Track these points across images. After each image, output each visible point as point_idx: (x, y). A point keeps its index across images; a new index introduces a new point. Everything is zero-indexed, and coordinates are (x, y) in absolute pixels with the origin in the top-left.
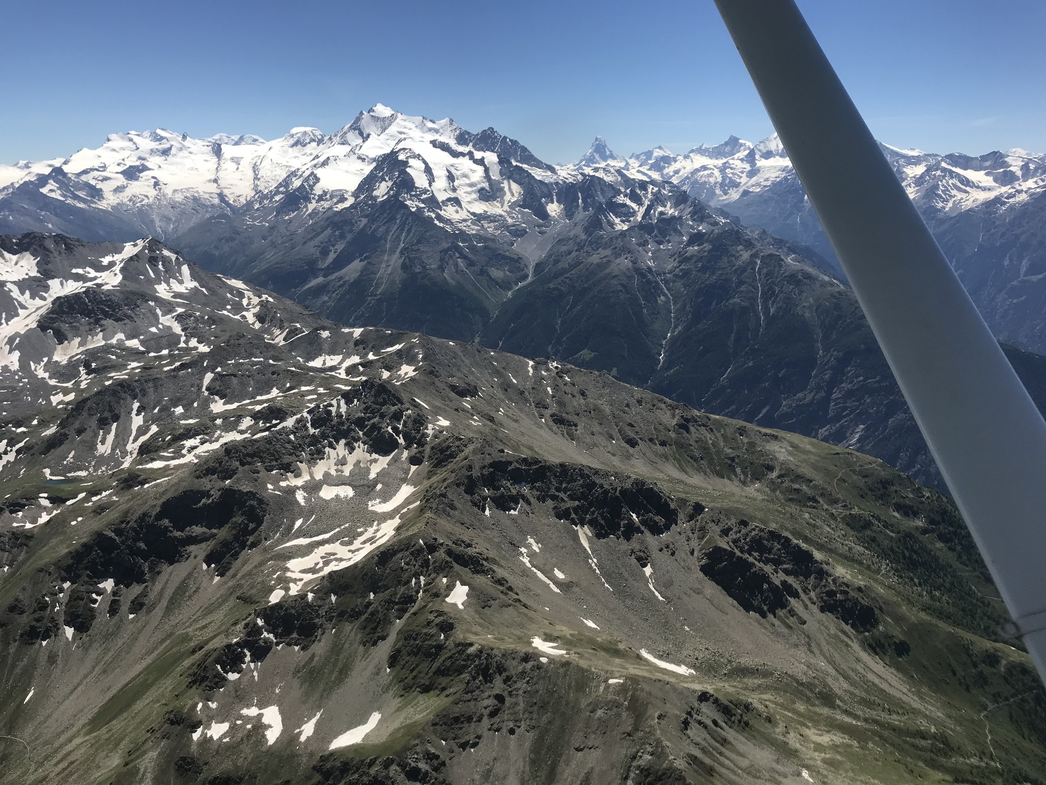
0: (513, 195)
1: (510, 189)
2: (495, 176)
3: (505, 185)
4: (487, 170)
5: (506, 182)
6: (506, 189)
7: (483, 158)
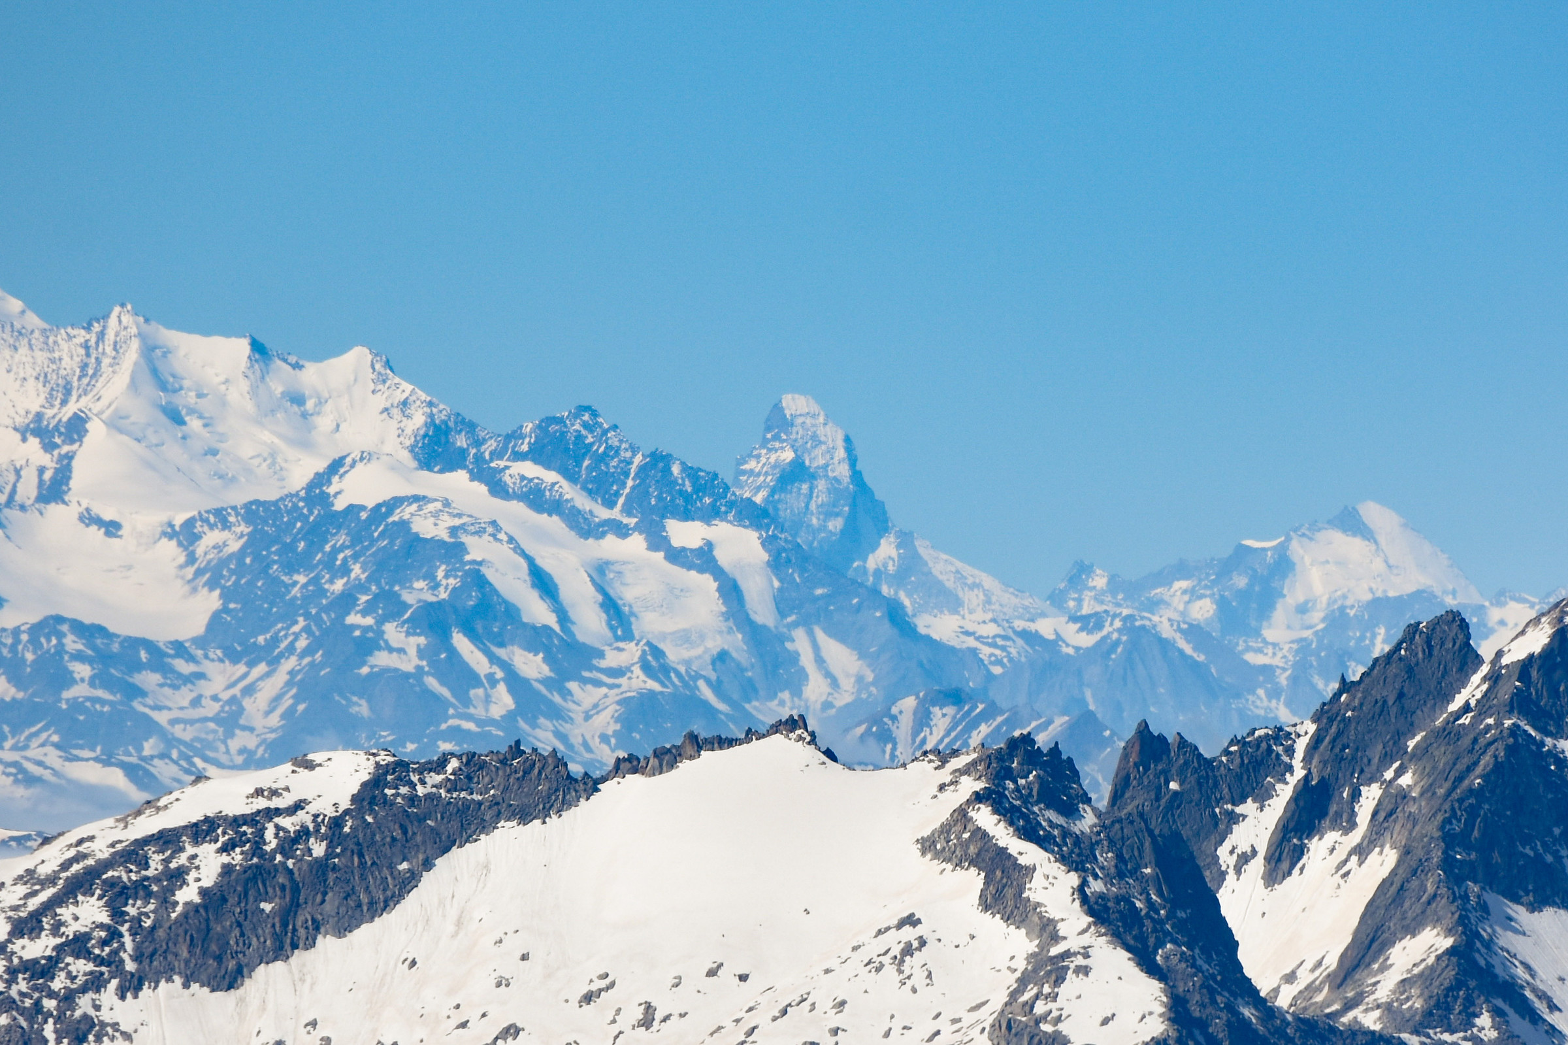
0: (834, 683)
1: (820, 661)
2: (762, 612)
3: (800, 643)
4: (731, 590)
5: (800, 634)
6: (807, 660)
7: (710, 545)
